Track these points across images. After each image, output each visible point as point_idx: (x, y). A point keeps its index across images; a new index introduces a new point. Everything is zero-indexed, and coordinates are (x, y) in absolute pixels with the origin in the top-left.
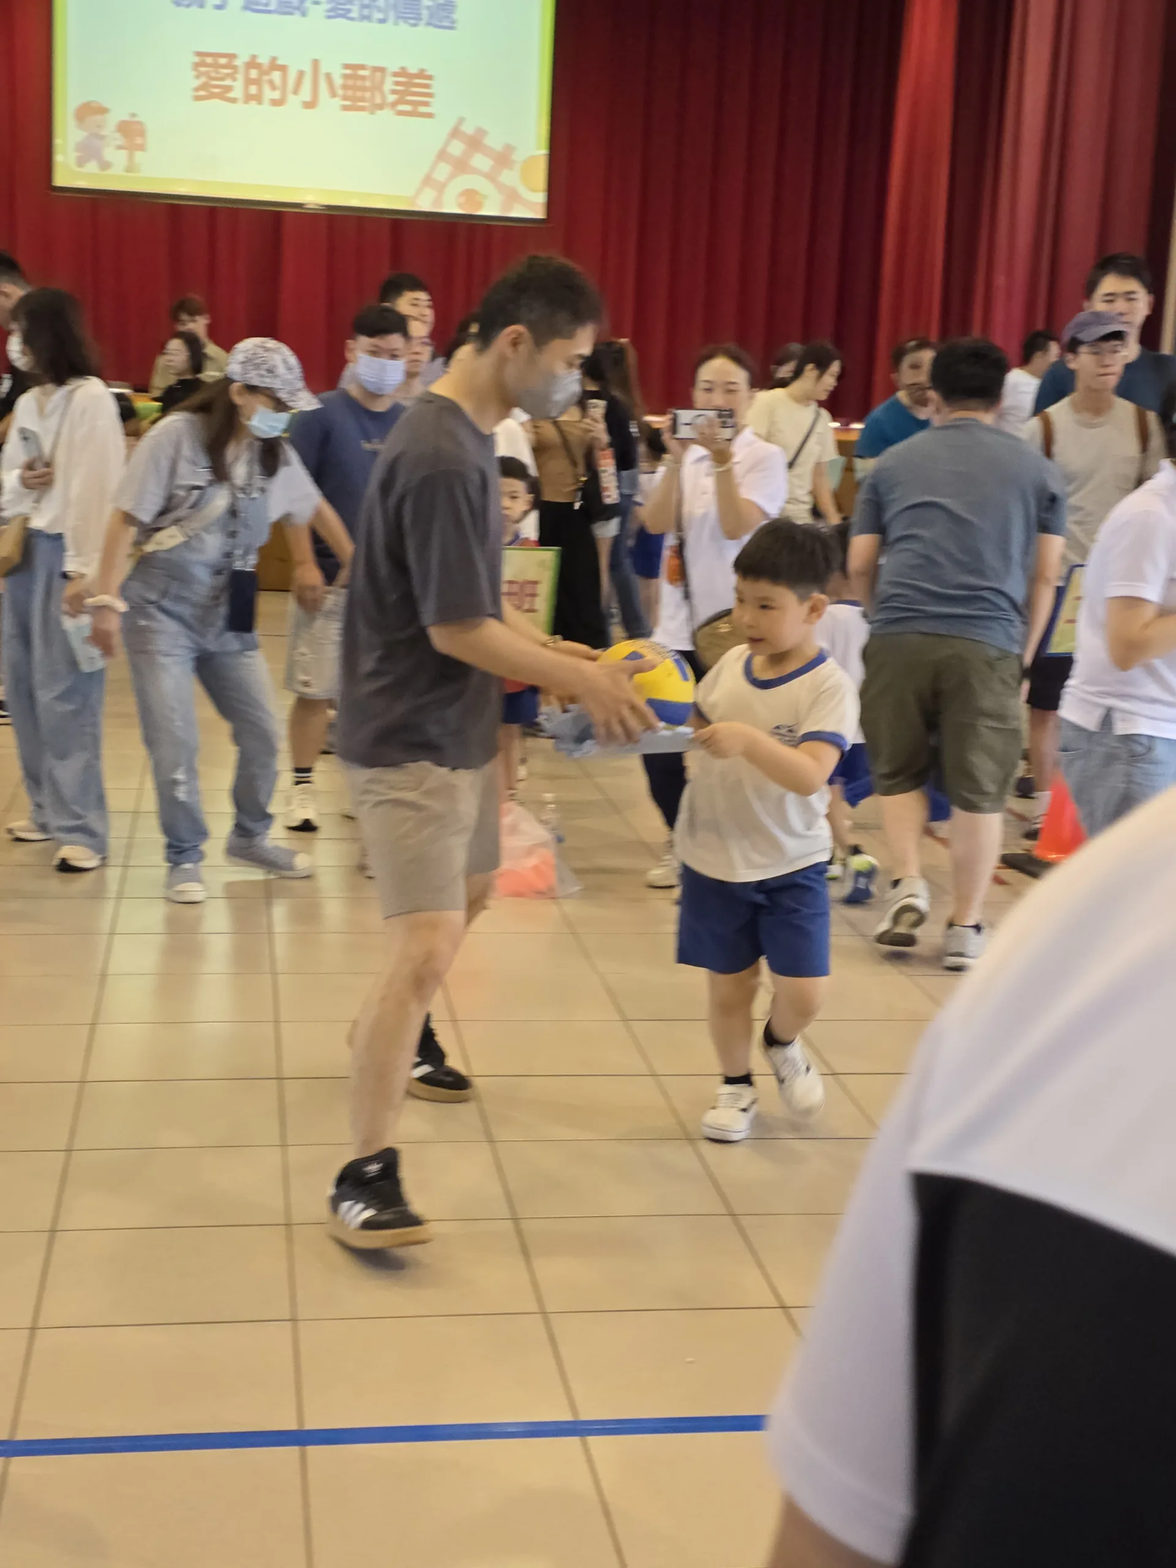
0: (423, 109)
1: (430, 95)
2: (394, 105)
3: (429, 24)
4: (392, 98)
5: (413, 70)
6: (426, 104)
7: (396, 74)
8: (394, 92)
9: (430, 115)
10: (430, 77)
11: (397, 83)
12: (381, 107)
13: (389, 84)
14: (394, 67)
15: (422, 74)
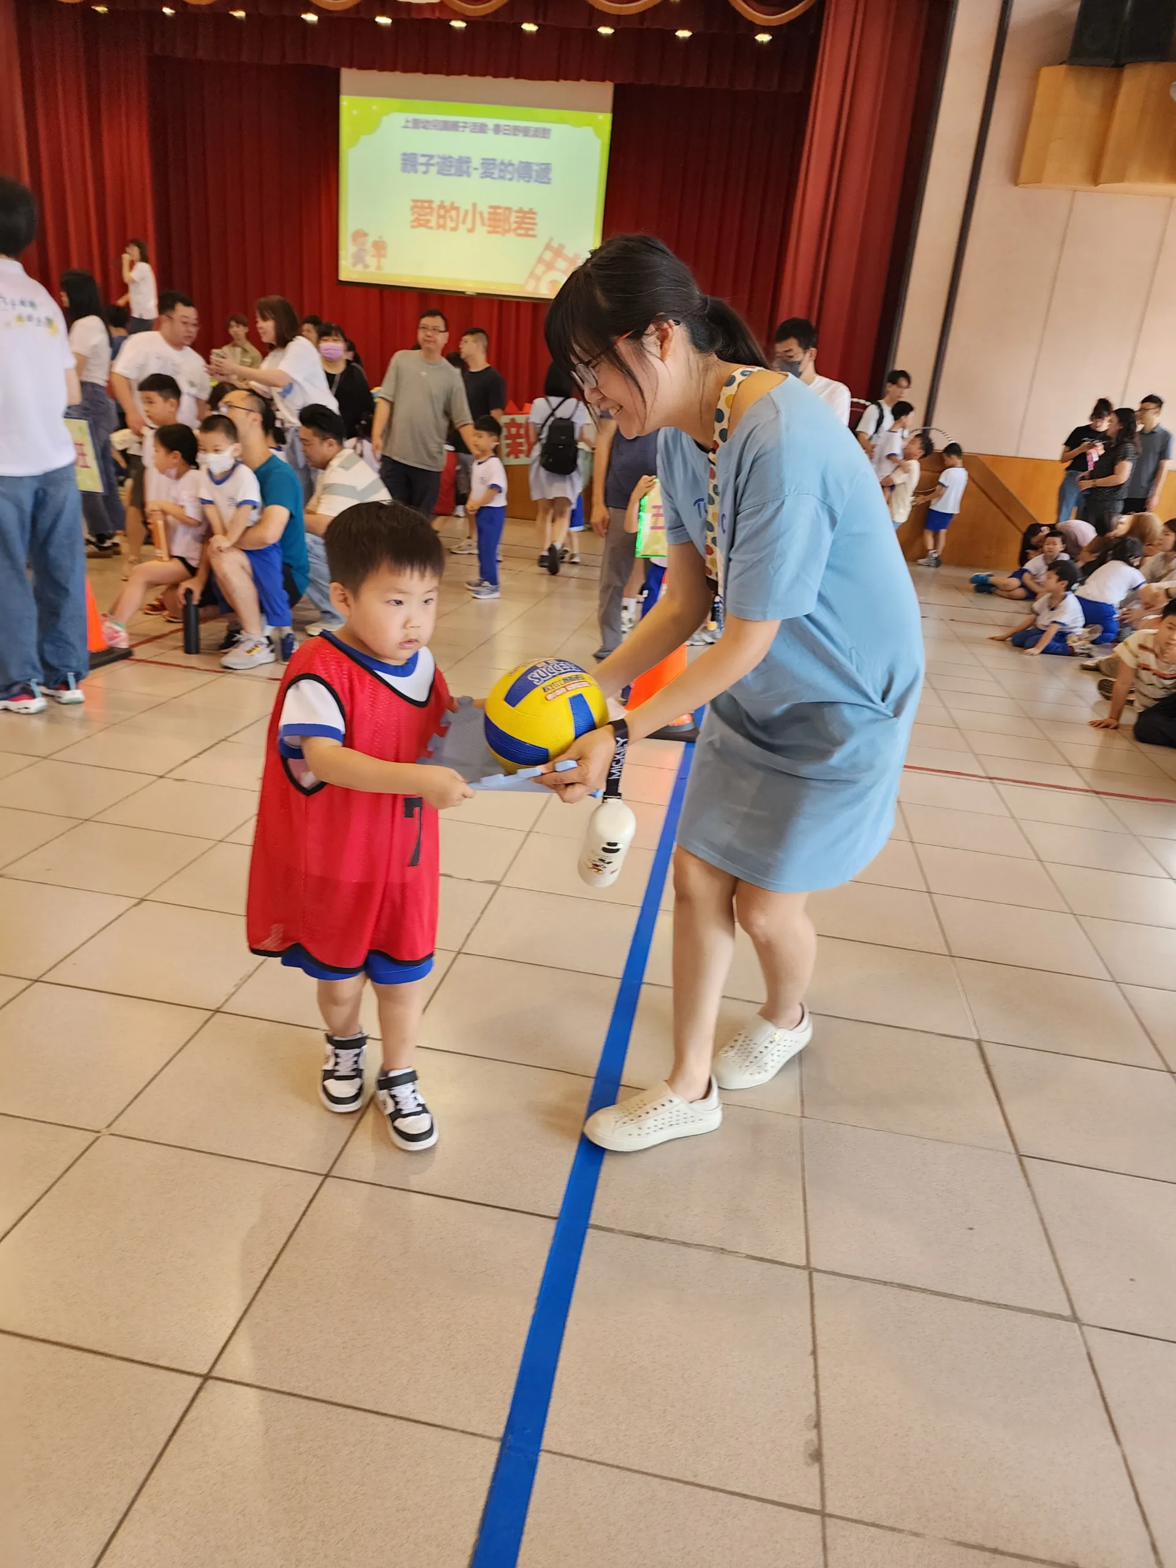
0: (530, 232)
1: (534, 224)
2: (515, 230)
3: (536, 181)
4: (514, 226)
5: (526, 209)
6: (532, 229)
7: (517, 212)
8: (516, 222)
9: (534, 236)
10: (534, 213)
11: (517, 217)
12: (508, 231)
13: (513, 218)
14: (516, 208)
15: (531, 212)
